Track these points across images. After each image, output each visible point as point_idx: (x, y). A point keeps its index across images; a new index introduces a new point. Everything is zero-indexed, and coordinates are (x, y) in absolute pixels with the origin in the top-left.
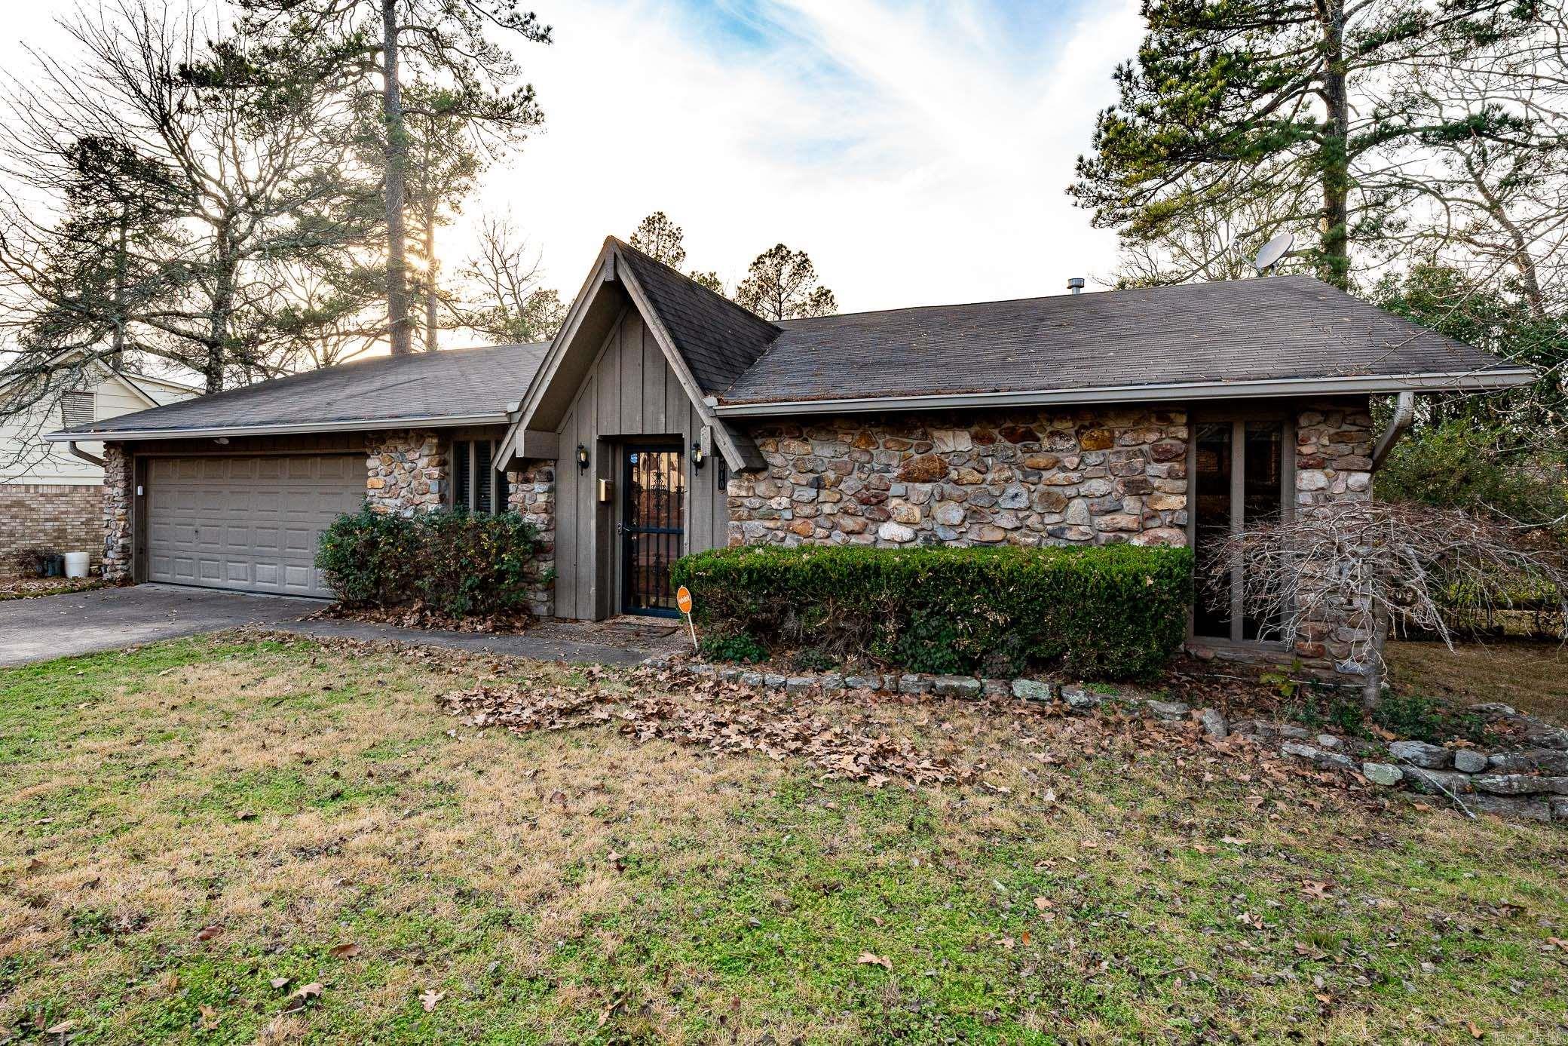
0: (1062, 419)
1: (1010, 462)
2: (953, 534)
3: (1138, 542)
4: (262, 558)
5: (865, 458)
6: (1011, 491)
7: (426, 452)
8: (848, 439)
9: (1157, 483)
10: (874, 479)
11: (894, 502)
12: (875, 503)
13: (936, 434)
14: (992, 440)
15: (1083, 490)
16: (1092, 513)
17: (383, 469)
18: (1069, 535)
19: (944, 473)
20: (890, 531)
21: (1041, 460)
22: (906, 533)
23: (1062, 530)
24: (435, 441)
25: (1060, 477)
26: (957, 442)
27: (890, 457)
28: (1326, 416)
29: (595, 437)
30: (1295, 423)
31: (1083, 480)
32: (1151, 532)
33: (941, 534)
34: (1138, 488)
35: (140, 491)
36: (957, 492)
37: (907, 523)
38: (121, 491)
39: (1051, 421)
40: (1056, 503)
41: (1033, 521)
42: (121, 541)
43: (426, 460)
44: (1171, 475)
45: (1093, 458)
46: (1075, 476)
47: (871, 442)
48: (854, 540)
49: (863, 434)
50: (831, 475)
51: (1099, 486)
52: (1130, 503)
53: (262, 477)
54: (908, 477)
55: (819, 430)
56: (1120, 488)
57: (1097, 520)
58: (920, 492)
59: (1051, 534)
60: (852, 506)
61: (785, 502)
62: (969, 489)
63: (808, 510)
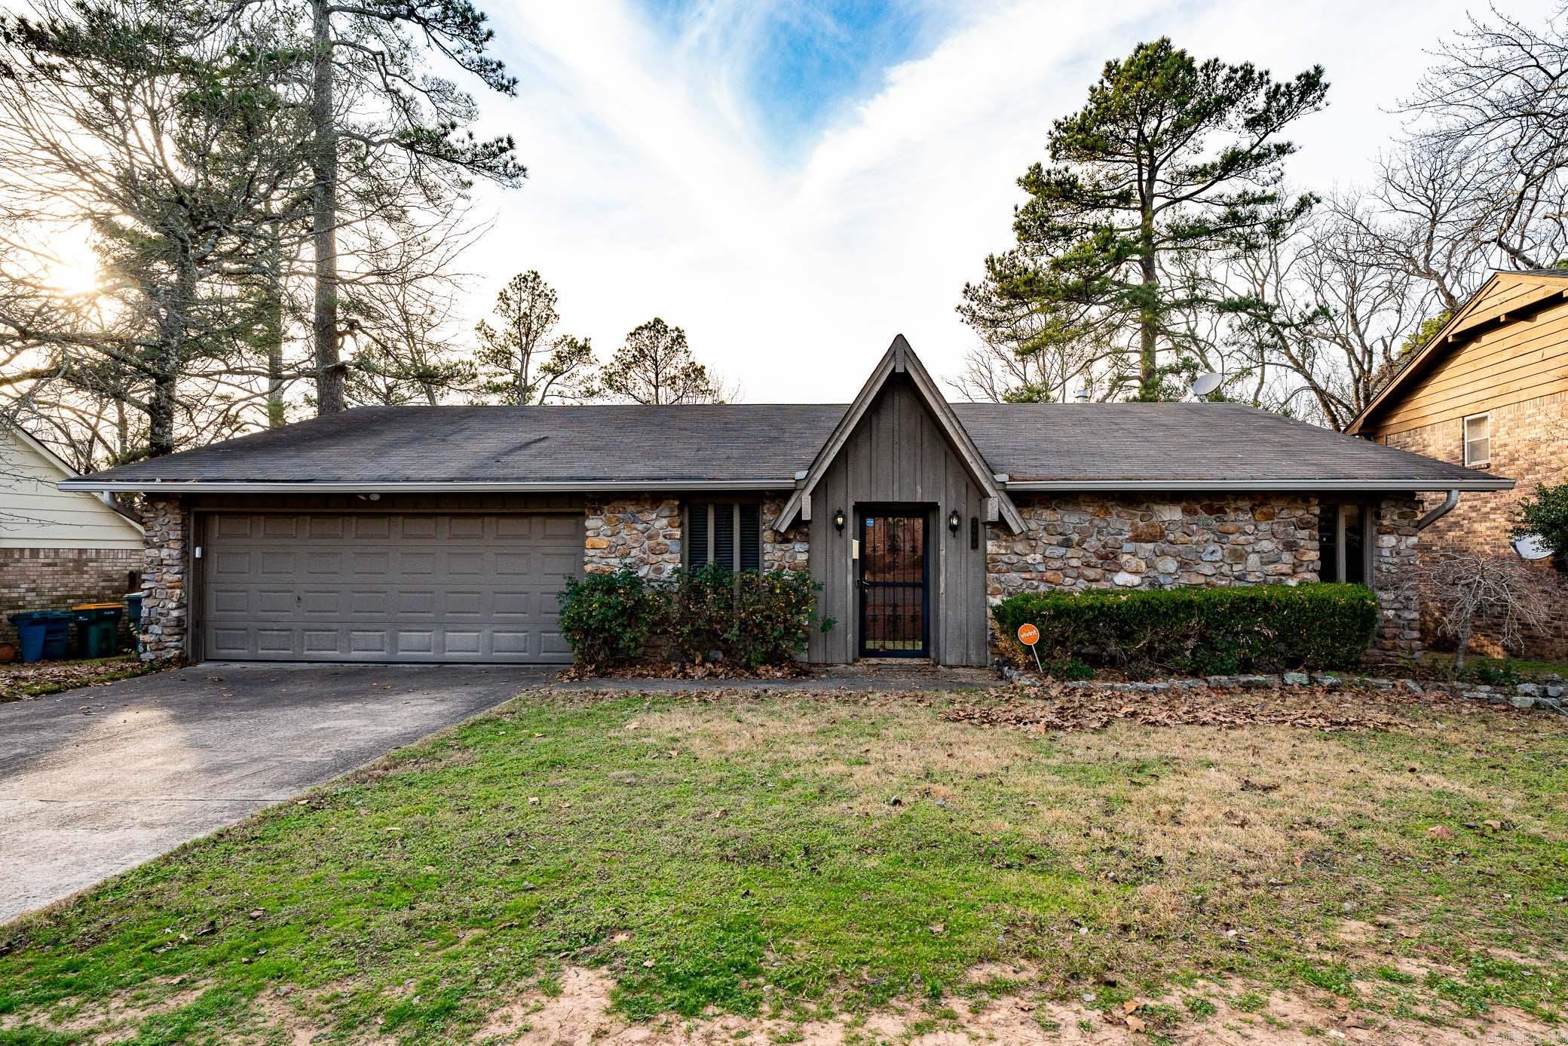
0: (1243, 499)
1: (1208, 528)
2: (1169, 580)
3: (1292, 582)
4: (410, 626)
5: (1103, 524)
6: (1211, 548)
7: (667, 513)
8: (1090, 510)
9: (1302, 543)
10: (1110, 541)
11: (1126, 557)
12: (1109, 559)
13: (1156, 507)
14: (1196, 513)
15: (1257, 548)
16: (1263, 563)
17: (606, 529)
18: (1251, 578)
19: (1162, 535)
20: (1122, 578)
21: (1230, 527)
22: (1136, 580)
23: (1244, 575)
24: (677, 503)
25: (1242, 539)
26: (1172, 514)
27: (1124, 524)
28: (1397, 501)
29: (851, 504)
30: (1379, 506)
31: (1258, 540)
32: (1300, 576)
33: (1162, 580)
34: (1291, 546)
35: (198, 553)
36: (1172, 549)
37: (1136, 573)
38: (175, 553)
39: (1235, 501)
40: (1239, 556)
41: (1226, 569)
42: (175, 614)
43: (665, 522)
44: (1311, 538)
45: (1263, 526)
46: (1251, 538)
47: (1108, 513)
48: (1094, 586)
49: (1102, 506)
50: (1076, 537)
51: (1266, 545)
52: (1287, 557)
53: (405, 537)
54: (1136, 538)
55: (1067, 503)
56: (1281, 547)
57: (1266, 568)
58: (1146, 550)
59: (1237, 578)
60: (1094, 560)
61: (1039, 557)
62: (1180, 547)
63: (1058, 564)
